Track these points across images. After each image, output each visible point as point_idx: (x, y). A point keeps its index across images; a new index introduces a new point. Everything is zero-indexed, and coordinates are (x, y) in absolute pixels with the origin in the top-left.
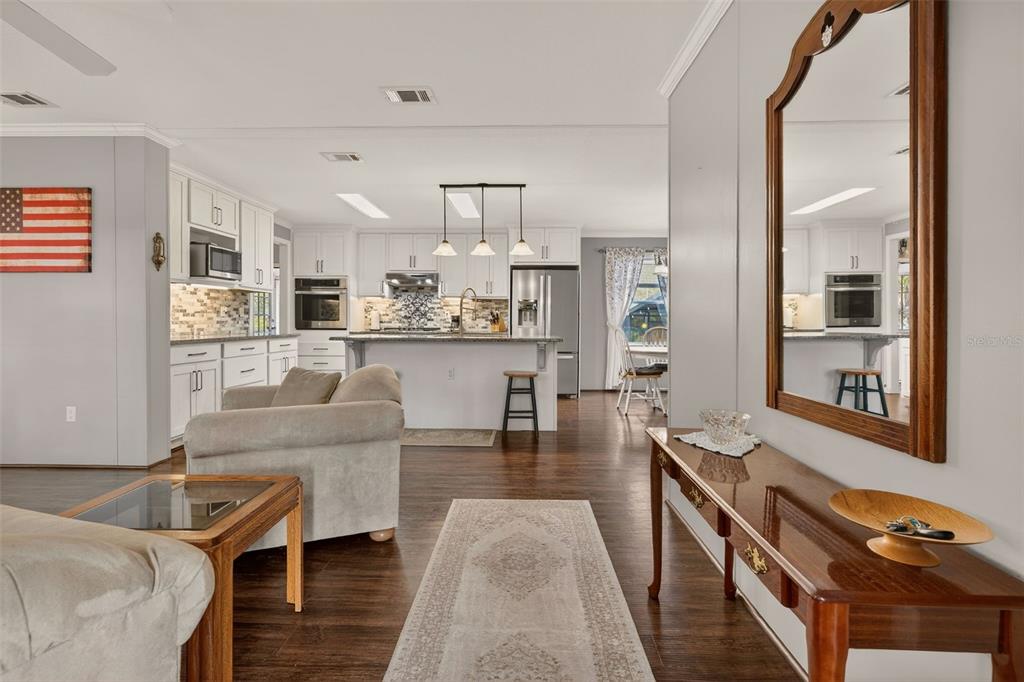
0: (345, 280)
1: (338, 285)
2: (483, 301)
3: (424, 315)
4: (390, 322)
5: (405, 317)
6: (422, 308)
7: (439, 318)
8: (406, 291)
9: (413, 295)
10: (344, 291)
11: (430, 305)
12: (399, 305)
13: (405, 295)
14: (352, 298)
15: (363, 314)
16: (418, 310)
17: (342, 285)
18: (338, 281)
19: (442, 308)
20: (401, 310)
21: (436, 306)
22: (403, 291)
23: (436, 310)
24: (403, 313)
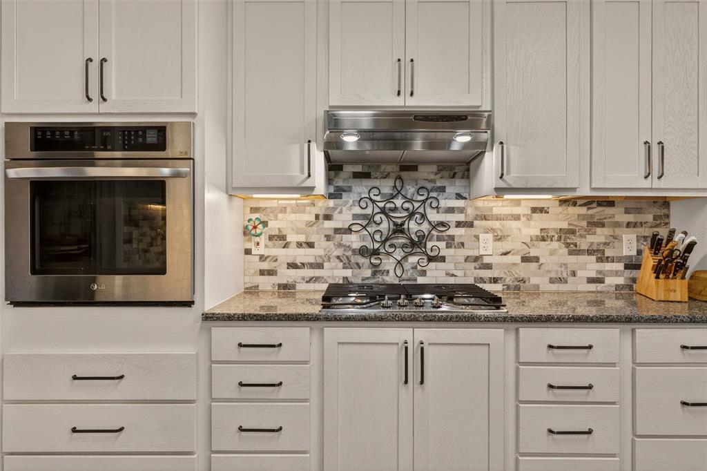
0: (189, 129)
1: (161, 146)
2: (589, 202)
3: (417, 244)
4: (320, 266)
5: (363, 252)
6: (413, 226)
7: (462, 253)
8: (365, 175)
9: (387, 187)
10: (185, 169)
11: (434, 216)
12: (343, 218)
13: (361, 189)
14: (212, 197)
15: (241, 243)
16: (399, 229)
17: (176, 146)
18: (161, 130)
19: (470, 225)
20: (349, 231)
21: (452, 218)
22: (357, 175)
23: (453, 231)
24: (354, 241)
